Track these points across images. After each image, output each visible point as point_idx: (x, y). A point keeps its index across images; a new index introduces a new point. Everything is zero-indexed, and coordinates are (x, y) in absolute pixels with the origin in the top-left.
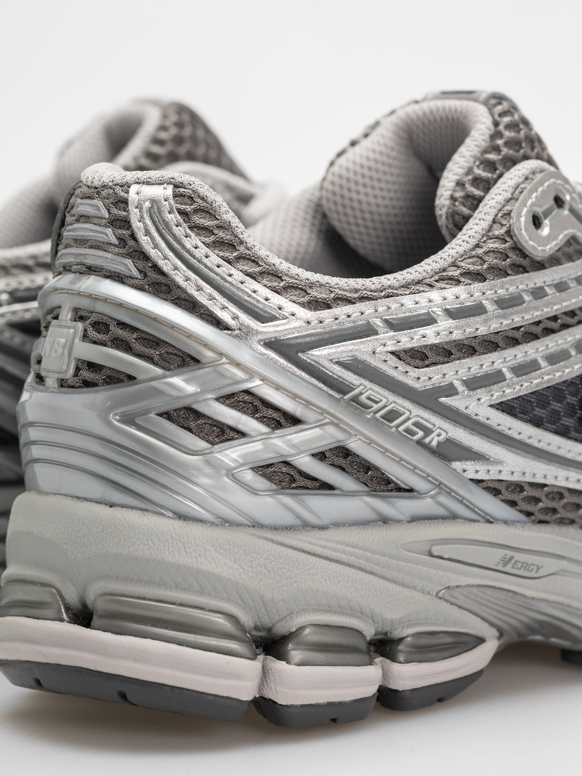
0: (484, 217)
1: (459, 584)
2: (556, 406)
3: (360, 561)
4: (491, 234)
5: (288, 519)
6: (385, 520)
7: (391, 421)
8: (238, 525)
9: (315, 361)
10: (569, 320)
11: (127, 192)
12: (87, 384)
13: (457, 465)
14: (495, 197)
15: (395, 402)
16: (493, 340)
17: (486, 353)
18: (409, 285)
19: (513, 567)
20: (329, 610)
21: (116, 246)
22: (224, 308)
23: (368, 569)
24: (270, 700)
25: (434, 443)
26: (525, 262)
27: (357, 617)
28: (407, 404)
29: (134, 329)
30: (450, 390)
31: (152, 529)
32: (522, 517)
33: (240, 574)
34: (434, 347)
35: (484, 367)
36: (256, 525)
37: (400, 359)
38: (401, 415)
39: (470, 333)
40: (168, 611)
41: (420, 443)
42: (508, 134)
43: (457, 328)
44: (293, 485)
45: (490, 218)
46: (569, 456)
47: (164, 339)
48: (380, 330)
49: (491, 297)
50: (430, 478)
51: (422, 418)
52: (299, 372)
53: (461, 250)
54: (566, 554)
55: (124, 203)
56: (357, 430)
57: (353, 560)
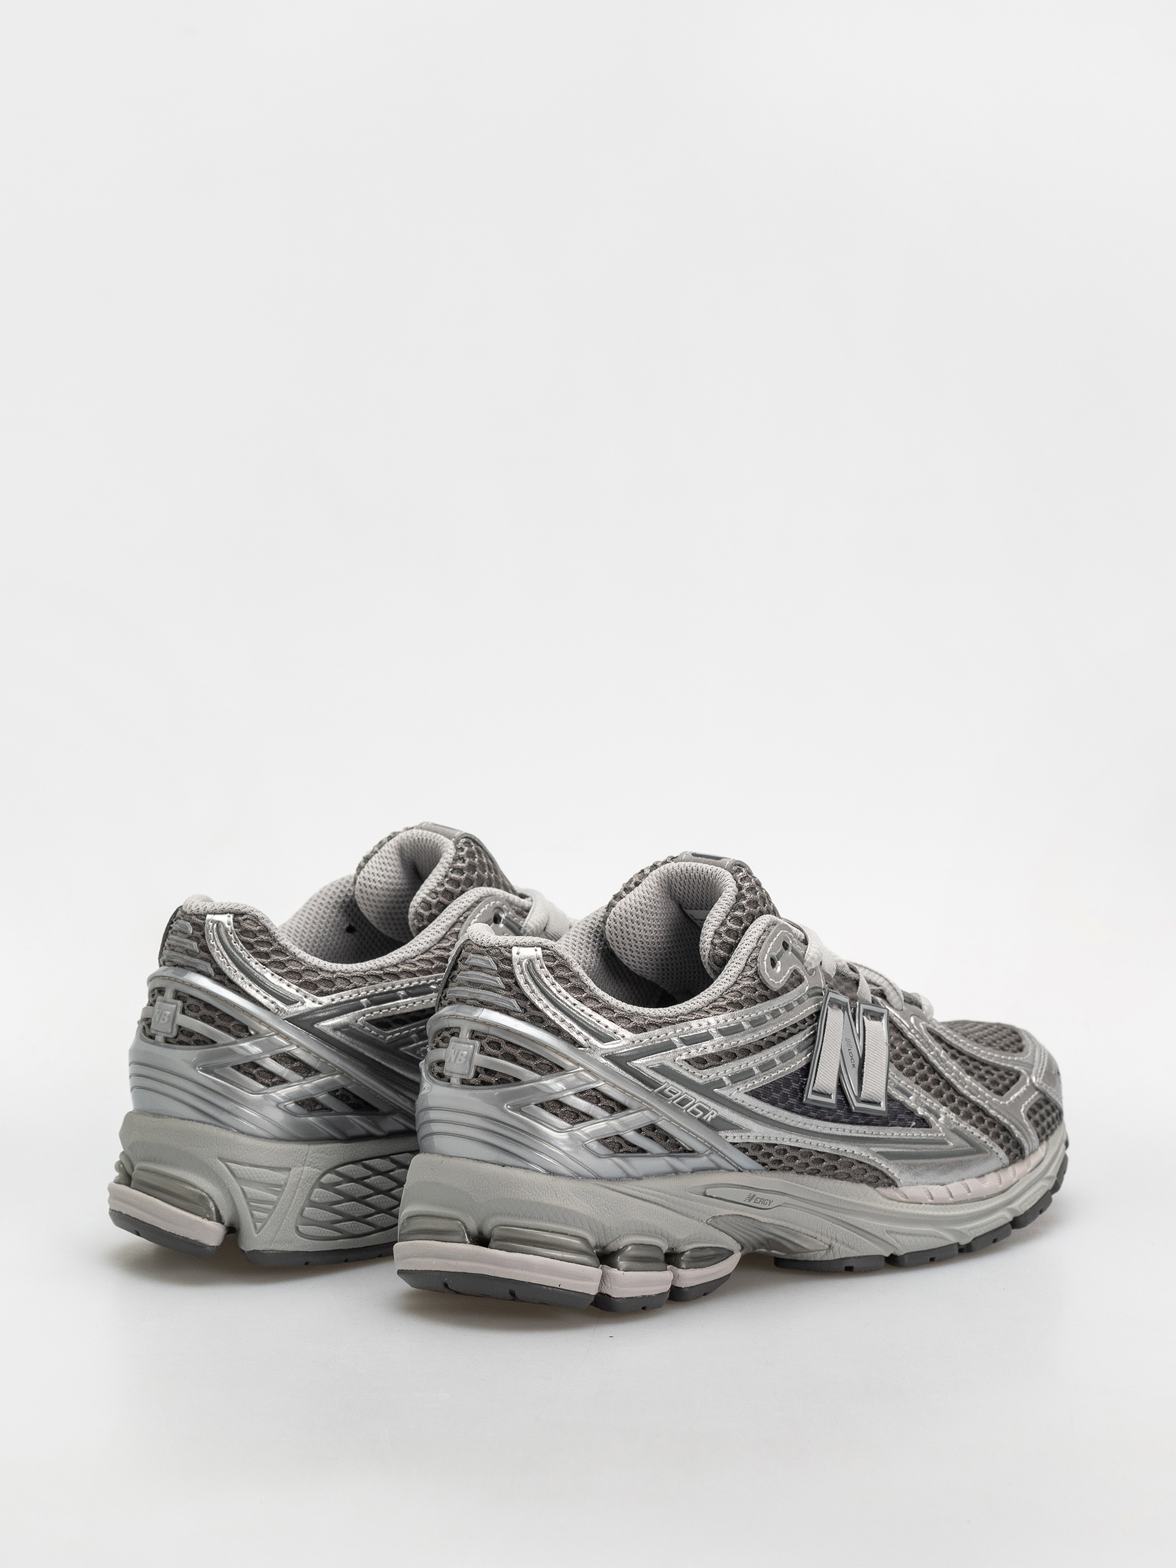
0: (739, 961)
1: (720, 1214)
2: (786, 1091)
3: (663, 1200)
4: (745, 974)
5: (618, 1173)
6: (676, 1172)
7: (683, 1106)
8: (588, 1178)
9: (637, 1068)
10: (794, 1030)
11: (510, 952)
12: (484, 1083)
13: (722, 1134)
14: (746, 946)
15: (686, 1093)
16: (747, 1048)
17: (743, 1057)
18: (693, 1012)
19: (754, 1202)
20: (642, 1234)
21: (503, 989)
22: (579, 1033)
23: (667, 1206)
24: (606, 1294)
25: (709, 1119)
26: (767, 993)
27: (659, 1238)
28: (694, 1094)
29: (519, 1047)
30: (720, 1084)
31: (534, 1182)
32: (760, 1167)
33: (591, 1211)
34: (712, 1056)
35: (742, 1067)
36: (598, 1178)
37: (690, 1064)
38: (690, 1101)
39: (734, 1045)
40: (526, 1233)
41: (700, 1119)
42: (749, 896)
43: (726, 1041)
44: (621, 1150)
45: (744, 962)
46: (792, 1124)
47: (541, 1054)
48: (678, 1045)
49: (747, 1019)
50: (706, 1143)
51: (703, 1103)
52: (627, 1075)
53: (725, 986)
54: (787, 1192)
55: (509, 960)
56: (663, 1113)
57: (658, 1200)
